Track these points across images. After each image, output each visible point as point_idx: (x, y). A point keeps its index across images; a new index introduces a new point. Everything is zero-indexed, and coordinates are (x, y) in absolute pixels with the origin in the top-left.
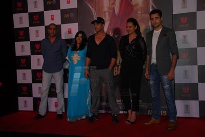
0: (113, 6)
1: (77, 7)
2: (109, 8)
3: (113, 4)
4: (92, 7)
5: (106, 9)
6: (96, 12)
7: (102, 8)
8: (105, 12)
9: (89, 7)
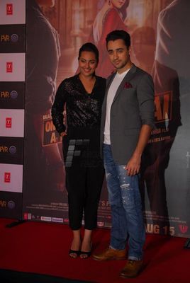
0: (90, 26)
1: (24, 23)
2: (84, 30)
3: (91, 22)
4: (53, 26)
5: (77, 31)
6: (58, 35)
7: (71, 28)
8: (75, 37)
9: (47, 25)
